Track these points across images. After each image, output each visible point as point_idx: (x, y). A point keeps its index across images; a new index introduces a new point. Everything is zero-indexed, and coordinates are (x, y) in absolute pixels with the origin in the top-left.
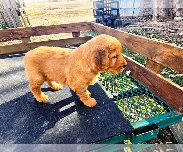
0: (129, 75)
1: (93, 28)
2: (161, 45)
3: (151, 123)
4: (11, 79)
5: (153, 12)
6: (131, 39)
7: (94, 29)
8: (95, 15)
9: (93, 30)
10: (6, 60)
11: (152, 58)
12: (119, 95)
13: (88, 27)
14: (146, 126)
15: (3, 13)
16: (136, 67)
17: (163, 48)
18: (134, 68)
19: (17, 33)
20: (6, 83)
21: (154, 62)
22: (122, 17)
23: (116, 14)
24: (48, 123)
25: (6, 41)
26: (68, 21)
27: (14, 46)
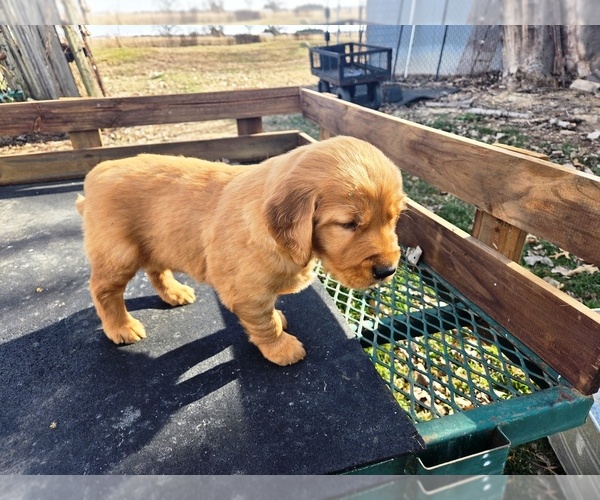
0: (418, 264)
1: (305, 108)
2: (521, 167)
3: (485, 425)
4: (27, 266)
5: (502, 61)
6: (426, 145)
7: (309, 110)
8: (315, 66)
9: (305, 114)
10: (15, 204)
11: (491, 209)
12: (382, 329)
13: (288, 105)
14: (467, 436)
15: (19, 51)
16: (439, 237)
17: (526, 174)
18: (435, 238)
19: (58, 118)
20: (11, 277)
21: (500, 221)
22: (403, 76)
23: (384, 66)
24: (138, 414)
25: (25, 142)
26: (228, 85)
27: (44, 157)
